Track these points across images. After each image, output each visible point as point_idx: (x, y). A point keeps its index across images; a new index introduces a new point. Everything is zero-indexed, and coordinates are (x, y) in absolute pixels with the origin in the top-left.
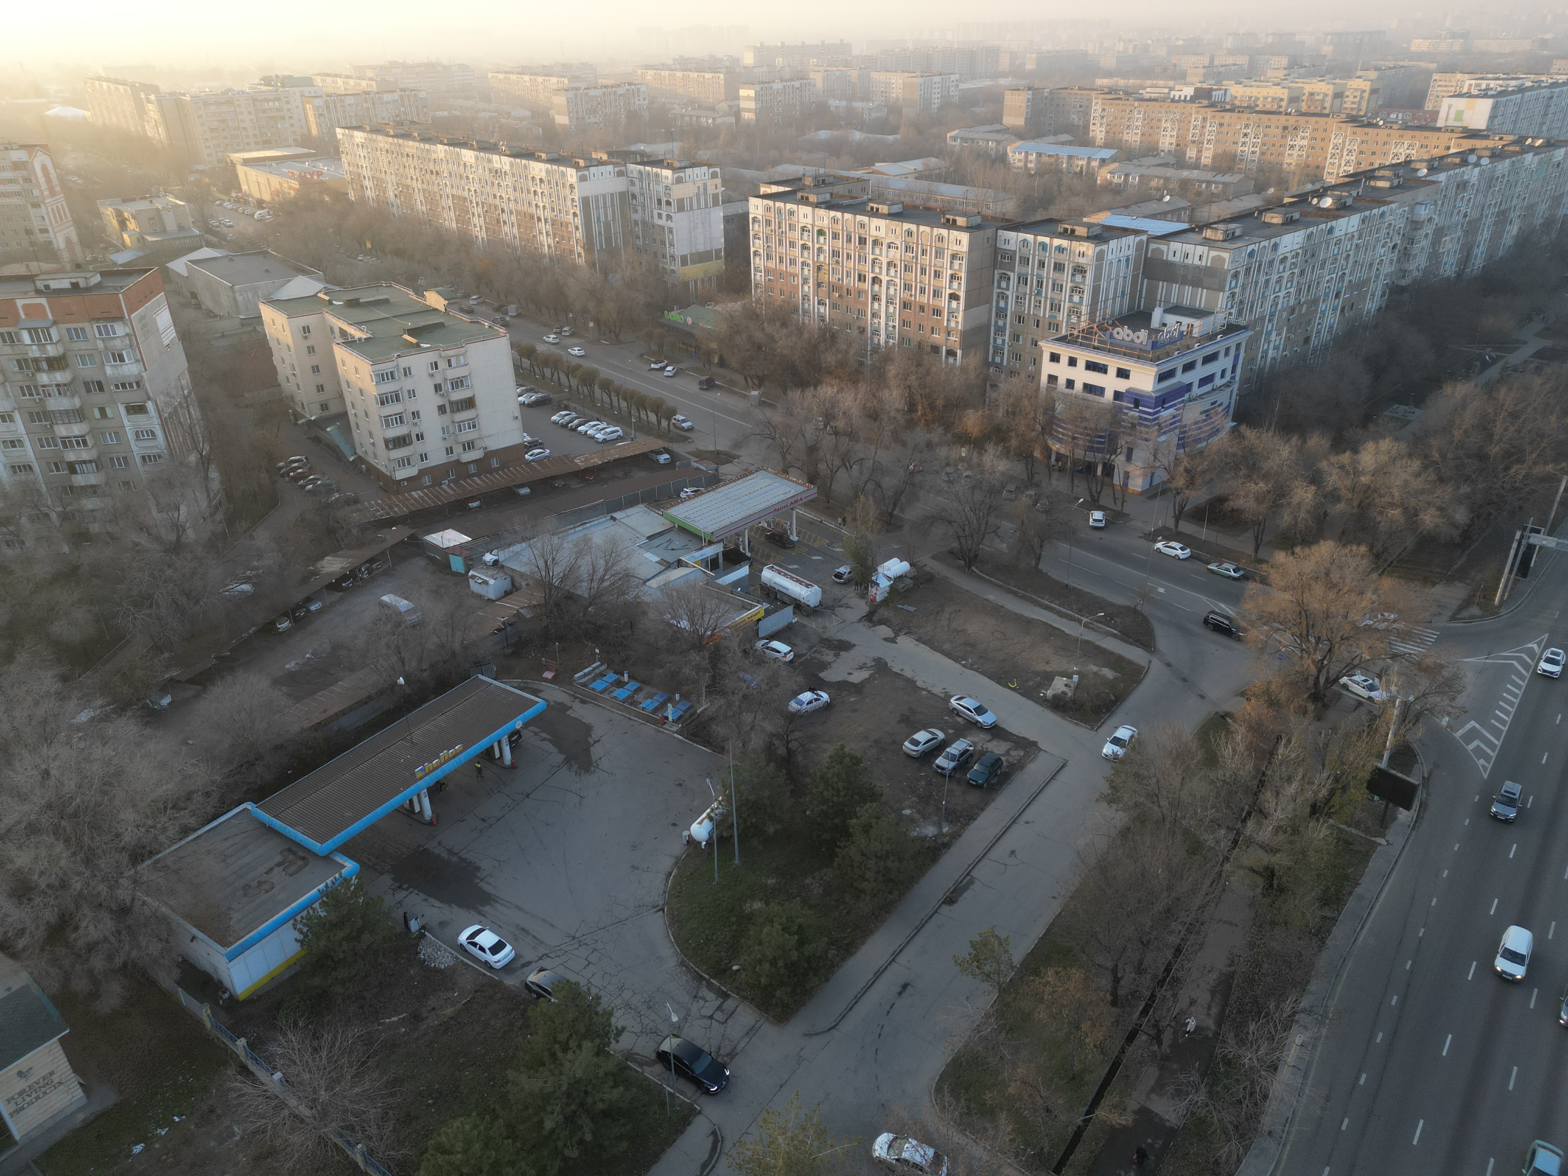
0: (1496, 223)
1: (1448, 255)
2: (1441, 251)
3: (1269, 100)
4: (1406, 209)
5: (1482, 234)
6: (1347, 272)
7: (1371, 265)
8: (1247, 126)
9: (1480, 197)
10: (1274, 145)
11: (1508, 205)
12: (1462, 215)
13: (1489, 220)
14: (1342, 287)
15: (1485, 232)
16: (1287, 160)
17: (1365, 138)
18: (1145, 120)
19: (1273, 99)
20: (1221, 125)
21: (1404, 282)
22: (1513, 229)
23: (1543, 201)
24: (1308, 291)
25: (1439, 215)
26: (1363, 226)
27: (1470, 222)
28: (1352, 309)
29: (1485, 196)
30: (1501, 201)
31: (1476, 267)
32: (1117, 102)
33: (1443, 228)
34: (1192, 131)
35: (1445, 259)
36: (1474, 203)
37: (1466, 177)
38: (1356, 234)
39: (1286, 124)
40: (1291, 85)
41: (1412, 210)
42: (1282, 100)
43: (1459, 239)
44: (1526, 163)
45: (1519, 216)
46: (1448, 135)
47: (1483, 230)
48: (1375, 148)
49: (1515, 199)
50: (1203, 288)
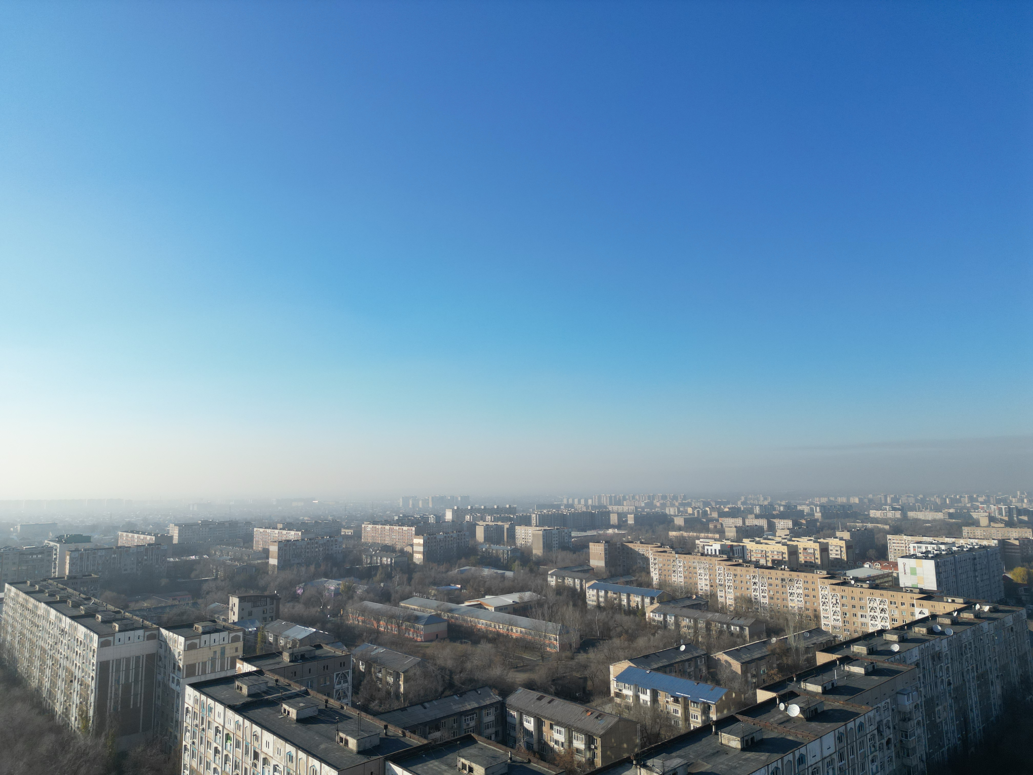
0: (979, 686)
1: (946, 723)
2: (938, 720)
3: (775, 553)
4: (889, 700)
8: (754, 577)
10: (777, 592)
12: (945, 684)
13: (972, 684)
15: (973, 697)
16: (790, 604)
20: (735, 575)
22: (997, 689)
23: (1012, 661)
25: (925, 687)
27: (956, 689)
30: (977, 665)
31: (977, 730)
33: (932, 698)
34: (718, 578)
35: (945, 728)
36: (953, 671)
38: (835, 757)
40: (789, 543)
41: (895, 701)
43: (951, 706)
45: (997, 677)
47: (970, 694)
48: (853, 602)
49: (987, 662)
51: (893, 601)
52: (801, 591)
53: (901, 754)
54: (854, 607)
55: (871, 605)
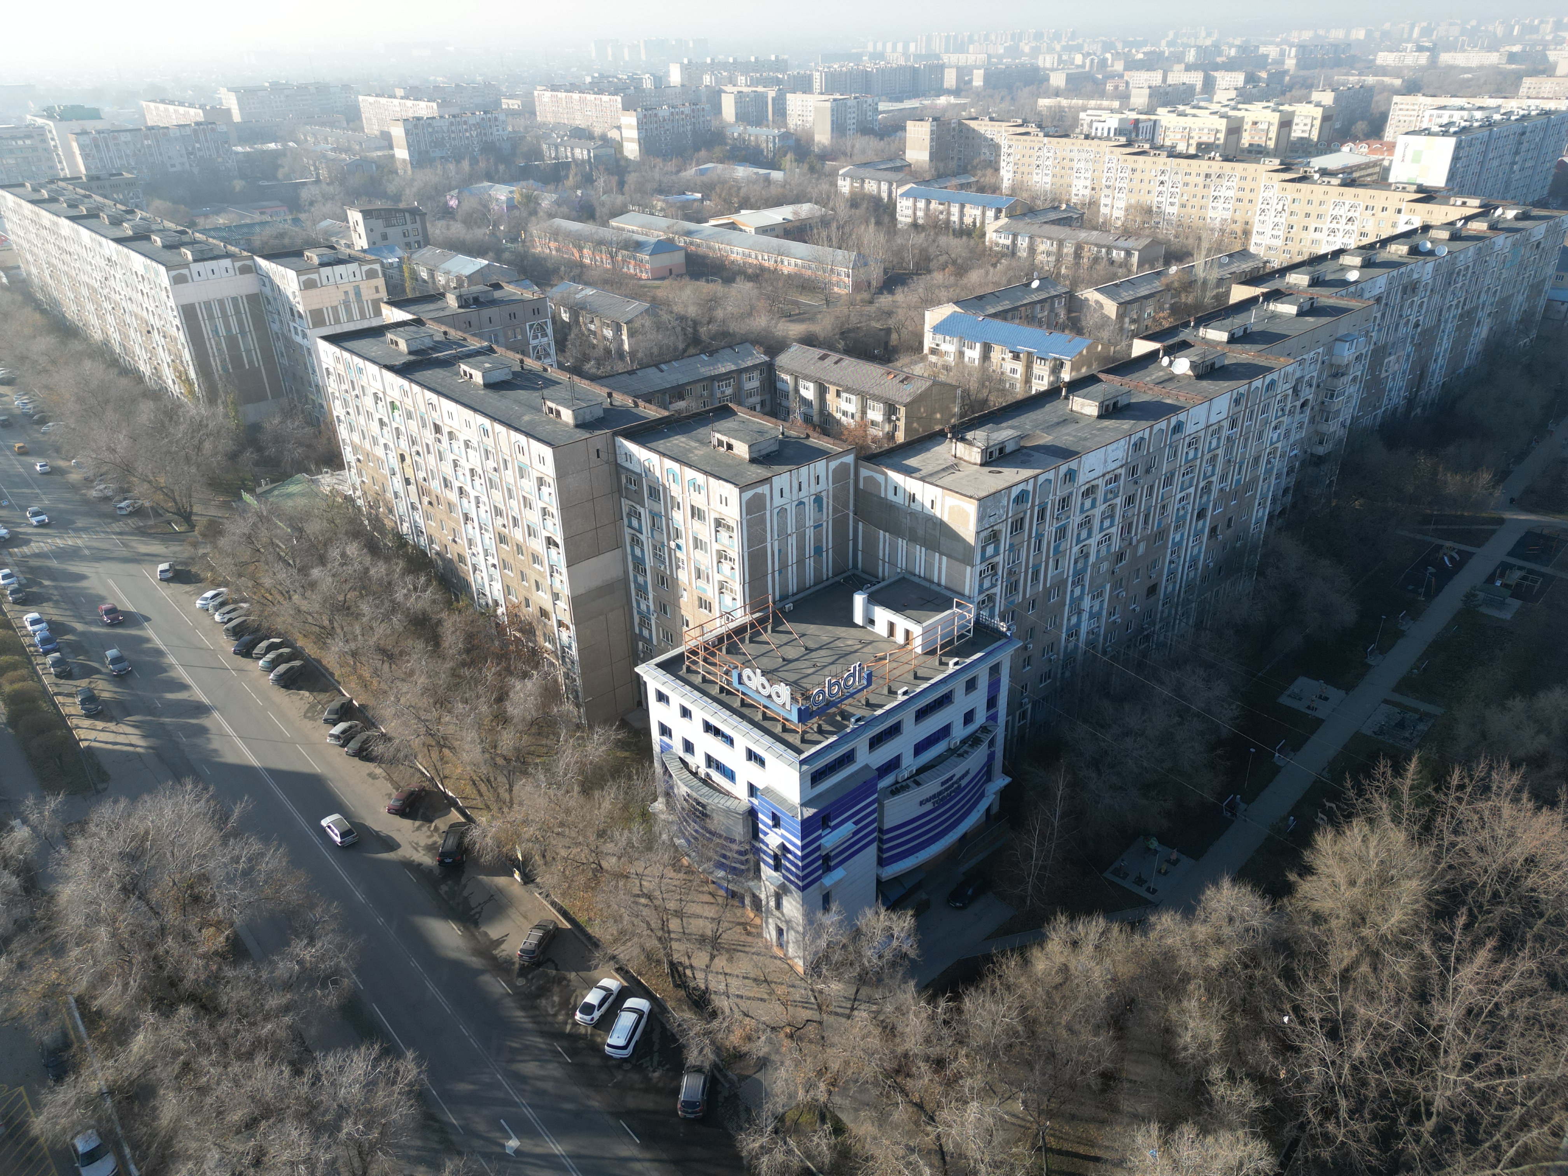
0: (1458, 328)
1: (1394, 379)
2: (1383, 375)
3: (1205, 131)
4: (1321, 350)
5: (1440, 345)
6: (1214, 479)
7: (1257, 460)
8: (1163, 172)
9: (1437, 297)
10: (1195, 196)
11: (1474, 304)
12: (1411, 325)
13: (1449, 325)
14: (1208, 501)
15: (1444, 342)
19: (1210, 130)
21: (1321, 450)
22: (1482, 332)
23: (1518, 293)
24: (1146, 522)
25: (1379, 330)
26: (1238, 409)
27: (1423, 333)
28: (1229, 526)
29: (1443, 297)
30: (1466, 299)
32: (1025, 137)
33: (1385, 346)
34: (1106, 174)
35: (1390, 384)
36: (1427, 308)
37: (1415, 276)
38: (1225, 424)
39: (1209, 171)
40: (1230, 113)
41: (1330, 351)
42: (1217, 131)
43: (1408, 356)
44: (1496, 248)
45: (1490, 314)
46: (1401, 197)
47: (1442, 339)
48: (1309, 209)
49: (1483, 294)
50: (941, 554)
51: (1370, 204)
52: (1231, 193)
53: (1317, 419)
54: (1308, 215)
55: (1335, 213)
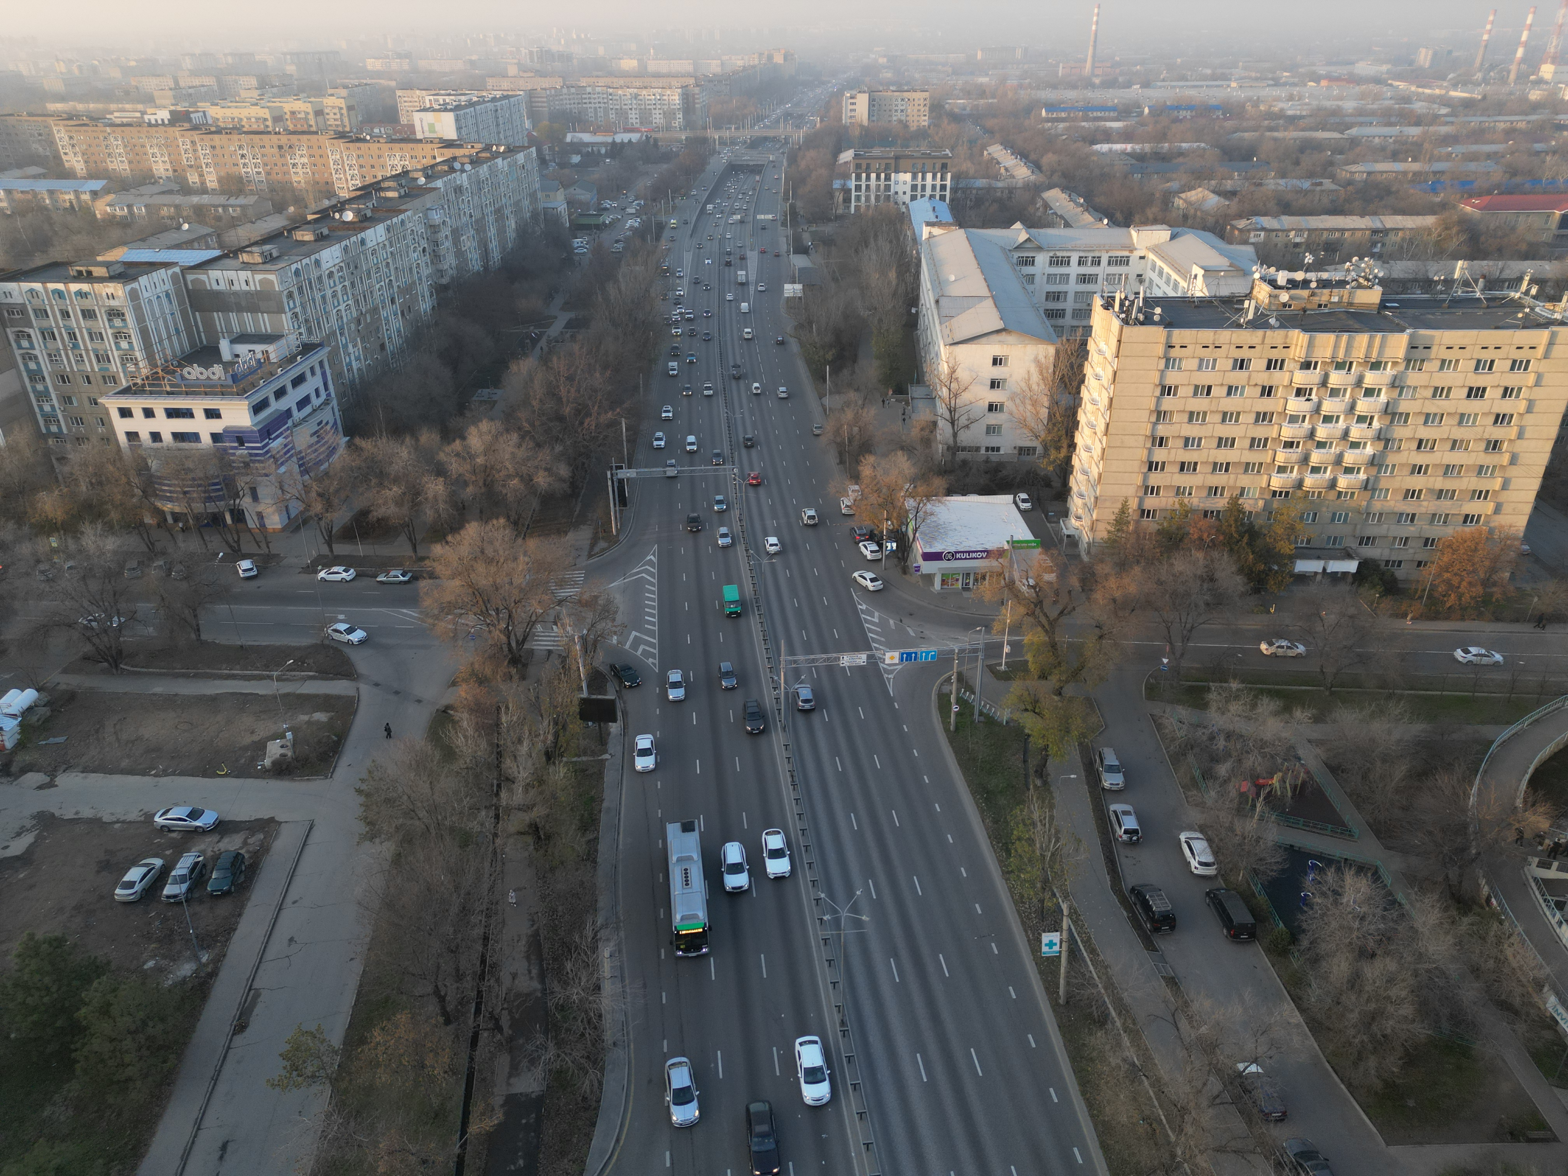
0: (497, 220)
1: (470, 252)
3: (253, 120)
4: (421, 215)
6: (392, 278)
7: (411, 269)
8: (240, 147)
10: (276, 165)
12: (467, 215)
13: (490, 217)
14: (394, 293)
15: (492, 229)
16: (295, 178)
17: (359, 153)
18: (125, 146)
19: (257, 119)
20: (213, 147)
21: (445, 281)
23: (524, 198)
24: (365, 301)
26: (390, 234)
28: (410, 312)
29: (480, 197)
30: (494, 200)
31: (496, 260)
32: (84, 128)
33: (457, 228)
34: (184, 156)
35: (470, 256)
36: (473, 204)
39: (281, 143)
40: (269, 104)
41: (426, 216)
42: (266, 120)
43: (473, 237)
45: (512, 212)
46: (430, 146)
47: (489, 227)
48: (372, 162)
49: (503, 198)
50: (262, 313)
52: (305, 160)
53: (435, 261)
54: (373, 167)
